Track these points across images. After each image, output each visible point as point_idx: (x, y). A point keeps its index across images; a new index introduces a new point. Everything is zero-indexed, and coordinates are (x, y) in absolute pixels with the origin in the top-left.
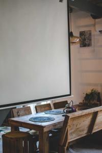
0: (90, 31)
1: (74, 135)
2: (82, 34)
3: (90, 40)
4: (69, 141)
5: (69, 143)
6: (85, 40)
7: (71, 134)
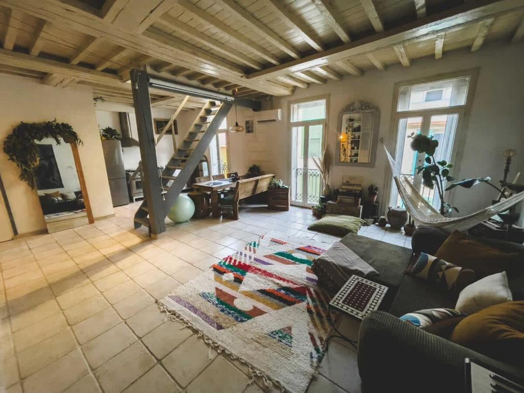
0: (253, 121)
1: (243, 195)
2: (247, 123)
3: (252, 127)
4: (239, 199)
5: (240, 200)
6: (249, 127)
7: (242, 194)
